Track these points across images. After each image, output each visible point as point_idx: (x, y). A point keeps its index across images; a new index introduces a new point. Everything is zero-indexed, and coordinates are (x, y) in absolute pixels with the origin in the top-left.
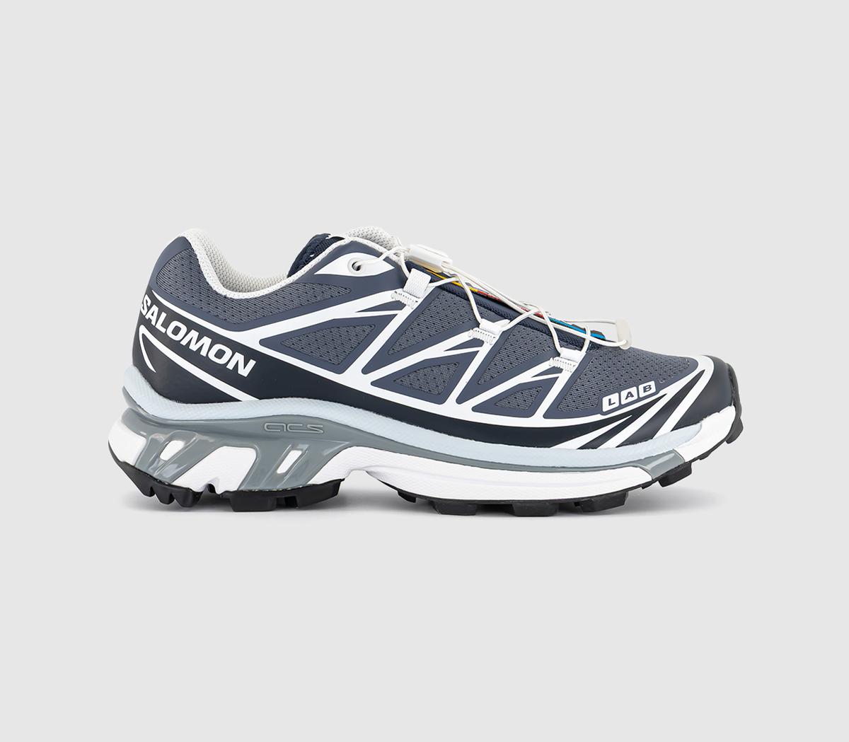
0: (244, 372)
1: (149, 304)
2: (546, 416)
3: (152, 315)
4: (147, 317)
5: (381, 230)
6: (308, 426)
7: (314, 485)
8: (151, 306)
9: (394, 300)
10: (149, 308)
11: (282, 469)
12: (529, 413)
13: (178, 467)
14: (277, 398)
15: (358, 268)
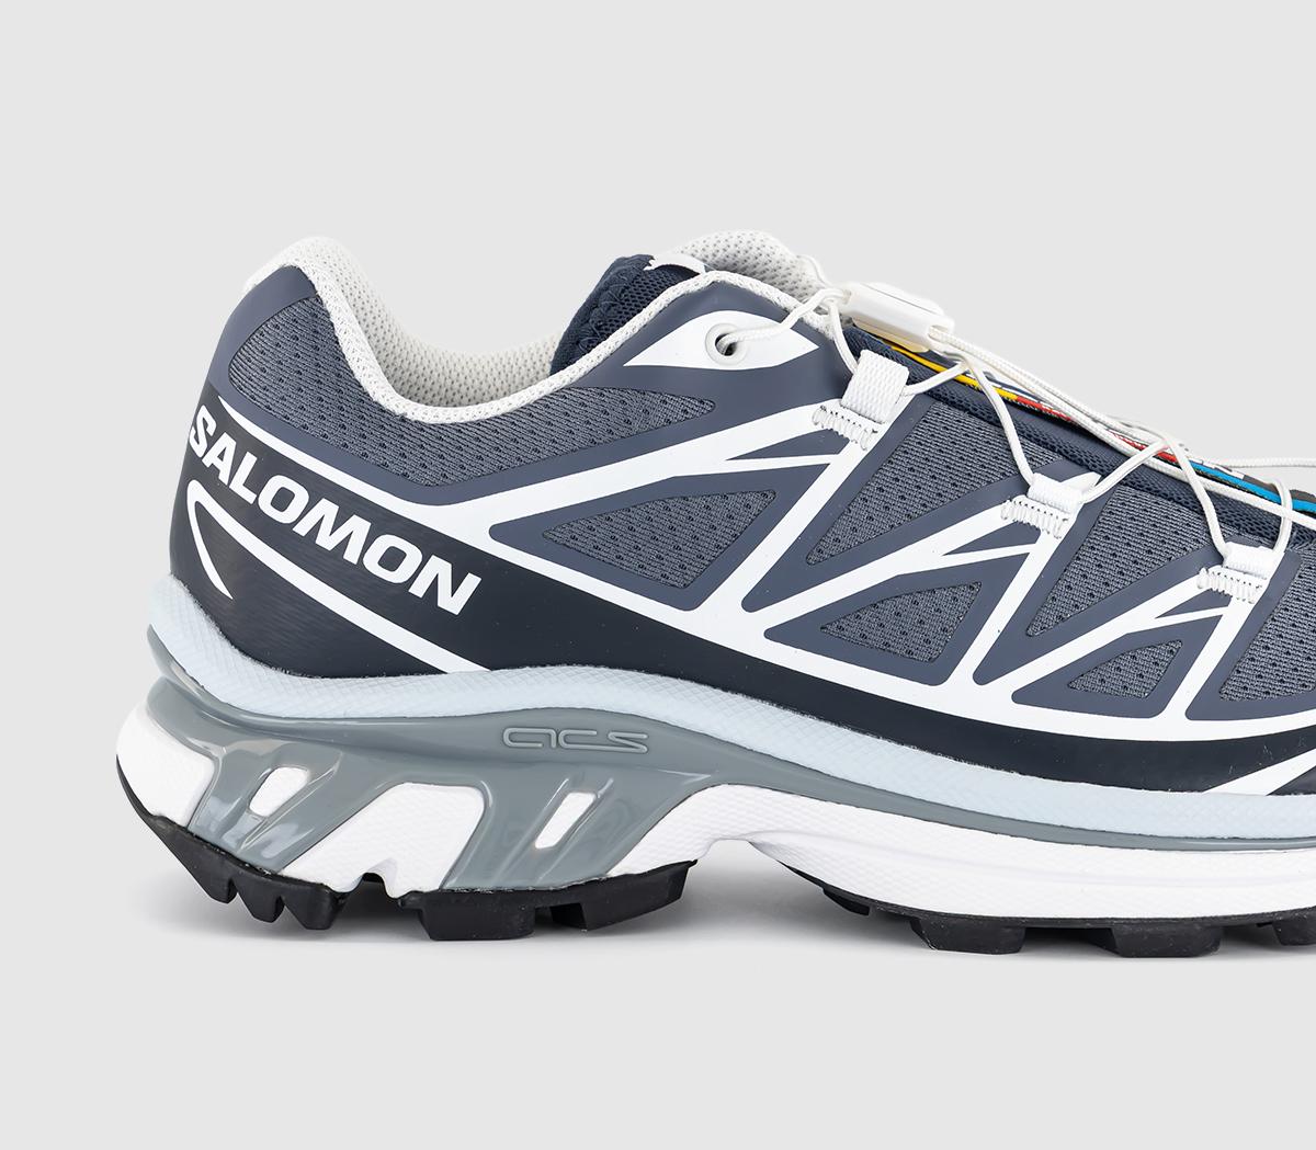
0: (453, 602)
1: (212, 429)
2: (1194, 712)
3: (221, 456)
4: (207, 462)
5: (772, 241)
6: (612, 735)
7: (626, 877)
8: (217, 435)
9: (819, 428)
10: (211, 441)
11: (548, 838)
12: (1152, 706)
13: (299, 832)
14: (531, 665)
15: (730, 350)
